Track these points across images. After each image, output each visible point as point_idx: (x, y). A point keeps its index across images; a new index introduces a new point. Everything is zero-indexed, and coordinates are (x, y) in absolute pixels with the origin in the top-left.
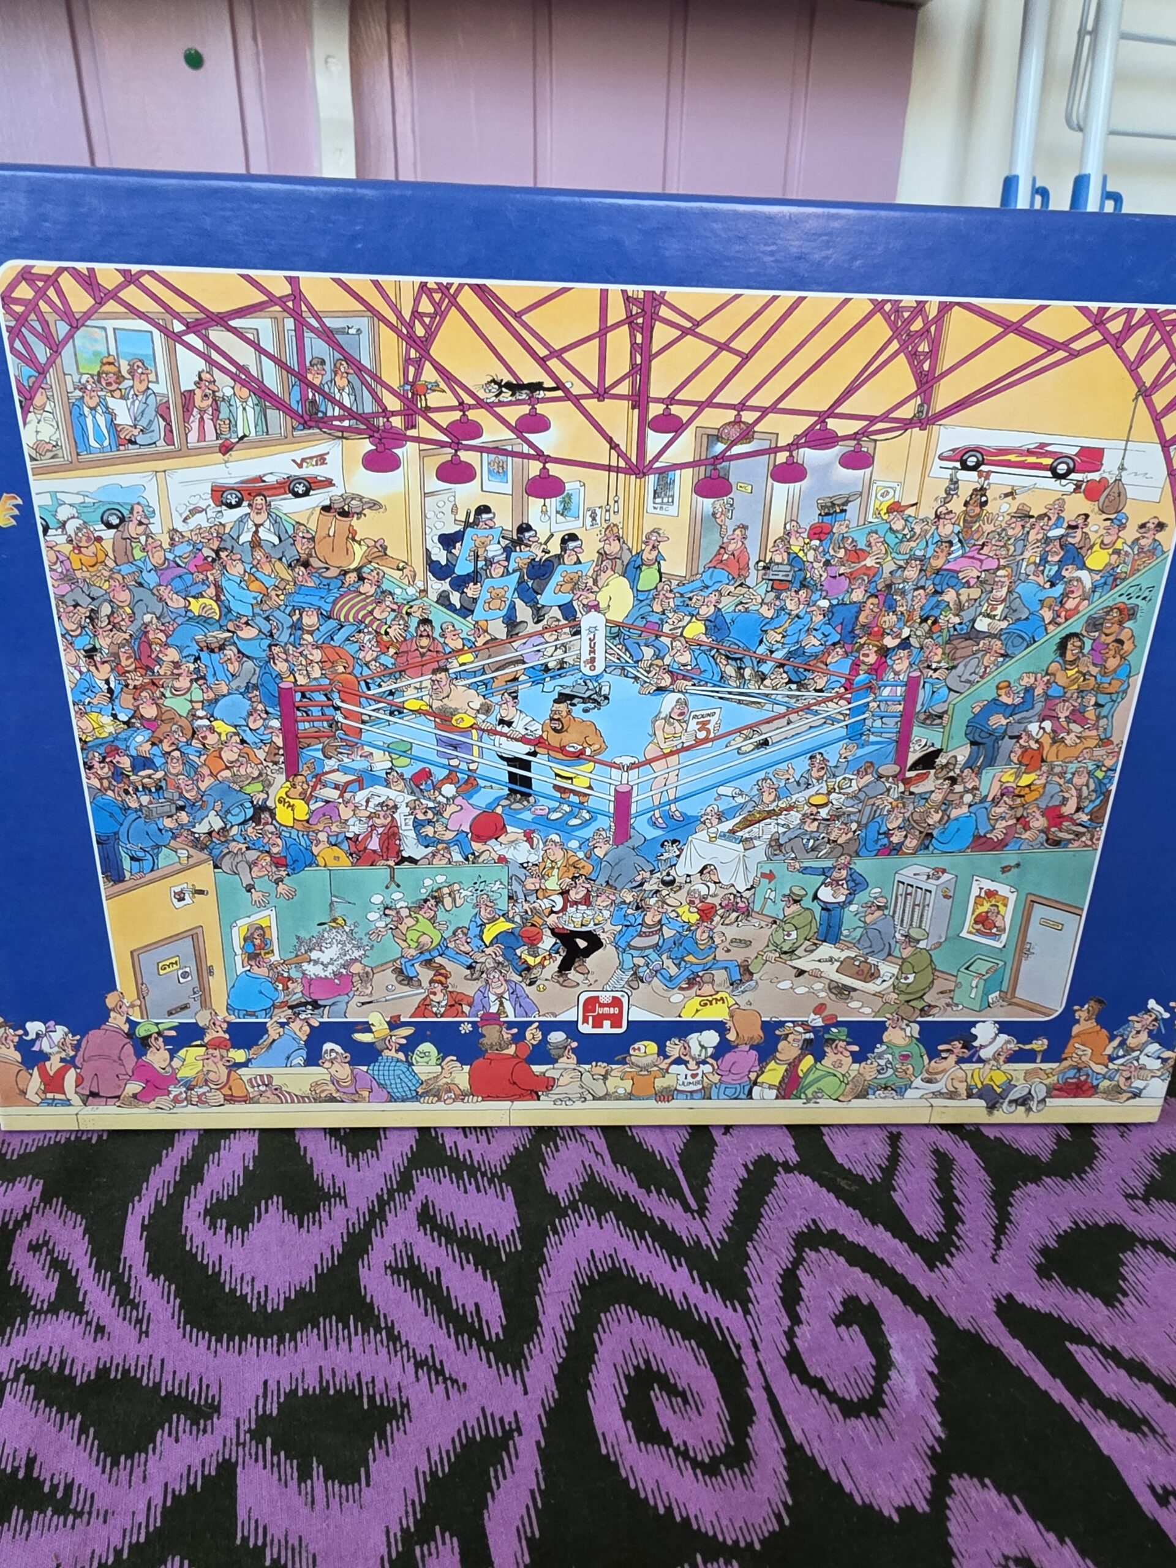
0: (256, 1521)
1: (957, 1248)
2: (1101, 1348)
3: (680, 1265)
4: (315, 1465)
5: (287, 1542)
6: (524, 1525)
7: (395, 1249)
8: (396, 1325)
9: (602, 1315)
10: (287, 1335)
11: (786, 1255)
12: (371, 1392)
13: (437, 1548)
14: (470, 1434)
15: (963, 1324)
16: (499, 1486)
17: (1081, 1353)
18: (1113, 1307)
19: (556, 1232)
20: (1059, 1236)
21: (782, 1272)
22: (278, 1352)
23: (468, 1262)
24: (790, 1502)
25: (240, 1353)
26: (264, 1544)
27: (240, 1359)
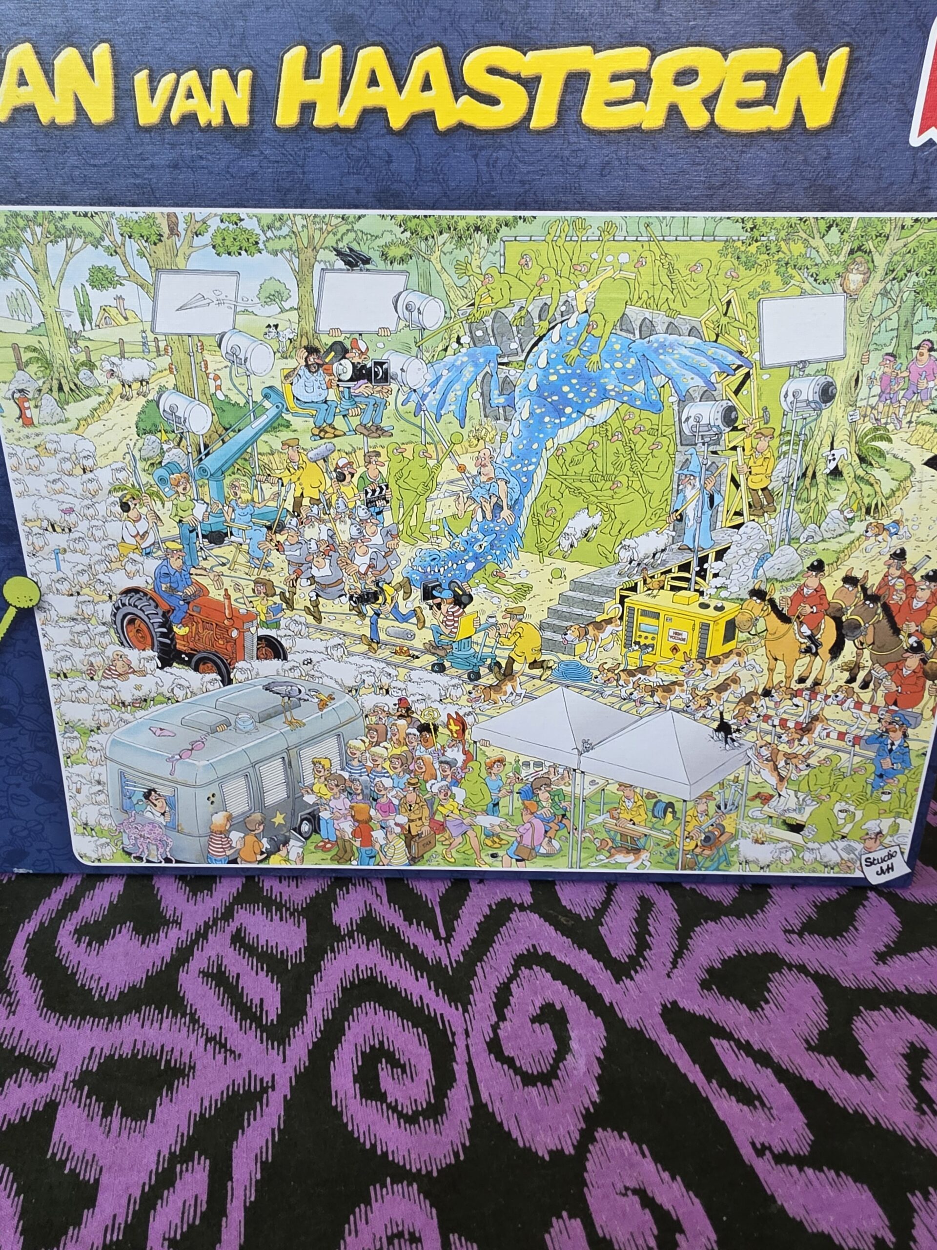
0: (65, 1143)
1: (642, 967)
2: (738, 1042)
3: (422, 977)
4: (116, 1106)
5: (84, 1157)
6: (261, 1153)
7: (209, 960)
8: (198, 1012)
9: (355, 1009)
10: (116, 1018)
11: (506, 971)
12: (169, 1058)
13: (193, 1166)
14: (236, 1089)
15: (632, 1022)
16: (249, 1125)
17: (721, 1046)
18: (755, 1011)
19: (333, 951)
20: (724, 960)
21: (498, 985)
22: (107, 1029)
23: (262, 969)
24: (468, 1144)
25: (79, 1028)
26: (67, 1159)
27: (77, 1033)
